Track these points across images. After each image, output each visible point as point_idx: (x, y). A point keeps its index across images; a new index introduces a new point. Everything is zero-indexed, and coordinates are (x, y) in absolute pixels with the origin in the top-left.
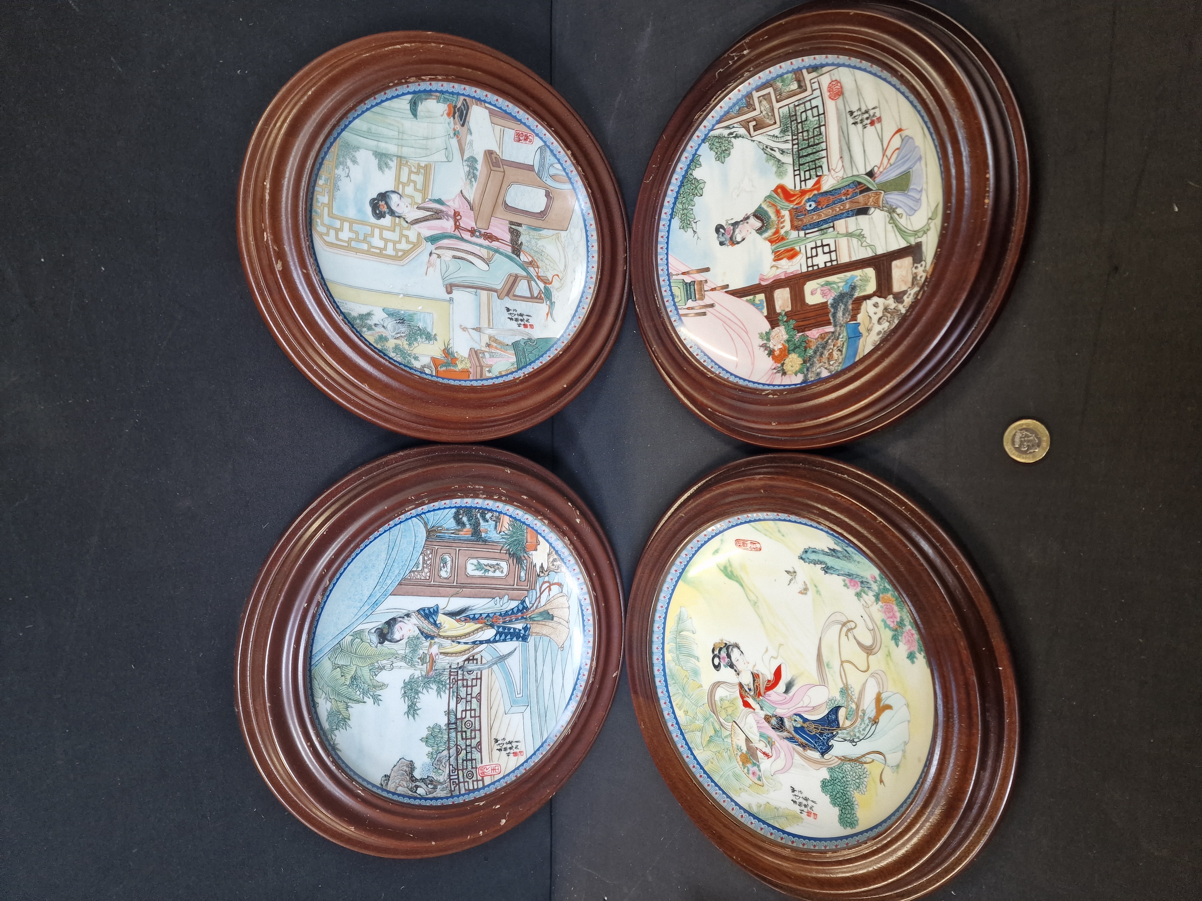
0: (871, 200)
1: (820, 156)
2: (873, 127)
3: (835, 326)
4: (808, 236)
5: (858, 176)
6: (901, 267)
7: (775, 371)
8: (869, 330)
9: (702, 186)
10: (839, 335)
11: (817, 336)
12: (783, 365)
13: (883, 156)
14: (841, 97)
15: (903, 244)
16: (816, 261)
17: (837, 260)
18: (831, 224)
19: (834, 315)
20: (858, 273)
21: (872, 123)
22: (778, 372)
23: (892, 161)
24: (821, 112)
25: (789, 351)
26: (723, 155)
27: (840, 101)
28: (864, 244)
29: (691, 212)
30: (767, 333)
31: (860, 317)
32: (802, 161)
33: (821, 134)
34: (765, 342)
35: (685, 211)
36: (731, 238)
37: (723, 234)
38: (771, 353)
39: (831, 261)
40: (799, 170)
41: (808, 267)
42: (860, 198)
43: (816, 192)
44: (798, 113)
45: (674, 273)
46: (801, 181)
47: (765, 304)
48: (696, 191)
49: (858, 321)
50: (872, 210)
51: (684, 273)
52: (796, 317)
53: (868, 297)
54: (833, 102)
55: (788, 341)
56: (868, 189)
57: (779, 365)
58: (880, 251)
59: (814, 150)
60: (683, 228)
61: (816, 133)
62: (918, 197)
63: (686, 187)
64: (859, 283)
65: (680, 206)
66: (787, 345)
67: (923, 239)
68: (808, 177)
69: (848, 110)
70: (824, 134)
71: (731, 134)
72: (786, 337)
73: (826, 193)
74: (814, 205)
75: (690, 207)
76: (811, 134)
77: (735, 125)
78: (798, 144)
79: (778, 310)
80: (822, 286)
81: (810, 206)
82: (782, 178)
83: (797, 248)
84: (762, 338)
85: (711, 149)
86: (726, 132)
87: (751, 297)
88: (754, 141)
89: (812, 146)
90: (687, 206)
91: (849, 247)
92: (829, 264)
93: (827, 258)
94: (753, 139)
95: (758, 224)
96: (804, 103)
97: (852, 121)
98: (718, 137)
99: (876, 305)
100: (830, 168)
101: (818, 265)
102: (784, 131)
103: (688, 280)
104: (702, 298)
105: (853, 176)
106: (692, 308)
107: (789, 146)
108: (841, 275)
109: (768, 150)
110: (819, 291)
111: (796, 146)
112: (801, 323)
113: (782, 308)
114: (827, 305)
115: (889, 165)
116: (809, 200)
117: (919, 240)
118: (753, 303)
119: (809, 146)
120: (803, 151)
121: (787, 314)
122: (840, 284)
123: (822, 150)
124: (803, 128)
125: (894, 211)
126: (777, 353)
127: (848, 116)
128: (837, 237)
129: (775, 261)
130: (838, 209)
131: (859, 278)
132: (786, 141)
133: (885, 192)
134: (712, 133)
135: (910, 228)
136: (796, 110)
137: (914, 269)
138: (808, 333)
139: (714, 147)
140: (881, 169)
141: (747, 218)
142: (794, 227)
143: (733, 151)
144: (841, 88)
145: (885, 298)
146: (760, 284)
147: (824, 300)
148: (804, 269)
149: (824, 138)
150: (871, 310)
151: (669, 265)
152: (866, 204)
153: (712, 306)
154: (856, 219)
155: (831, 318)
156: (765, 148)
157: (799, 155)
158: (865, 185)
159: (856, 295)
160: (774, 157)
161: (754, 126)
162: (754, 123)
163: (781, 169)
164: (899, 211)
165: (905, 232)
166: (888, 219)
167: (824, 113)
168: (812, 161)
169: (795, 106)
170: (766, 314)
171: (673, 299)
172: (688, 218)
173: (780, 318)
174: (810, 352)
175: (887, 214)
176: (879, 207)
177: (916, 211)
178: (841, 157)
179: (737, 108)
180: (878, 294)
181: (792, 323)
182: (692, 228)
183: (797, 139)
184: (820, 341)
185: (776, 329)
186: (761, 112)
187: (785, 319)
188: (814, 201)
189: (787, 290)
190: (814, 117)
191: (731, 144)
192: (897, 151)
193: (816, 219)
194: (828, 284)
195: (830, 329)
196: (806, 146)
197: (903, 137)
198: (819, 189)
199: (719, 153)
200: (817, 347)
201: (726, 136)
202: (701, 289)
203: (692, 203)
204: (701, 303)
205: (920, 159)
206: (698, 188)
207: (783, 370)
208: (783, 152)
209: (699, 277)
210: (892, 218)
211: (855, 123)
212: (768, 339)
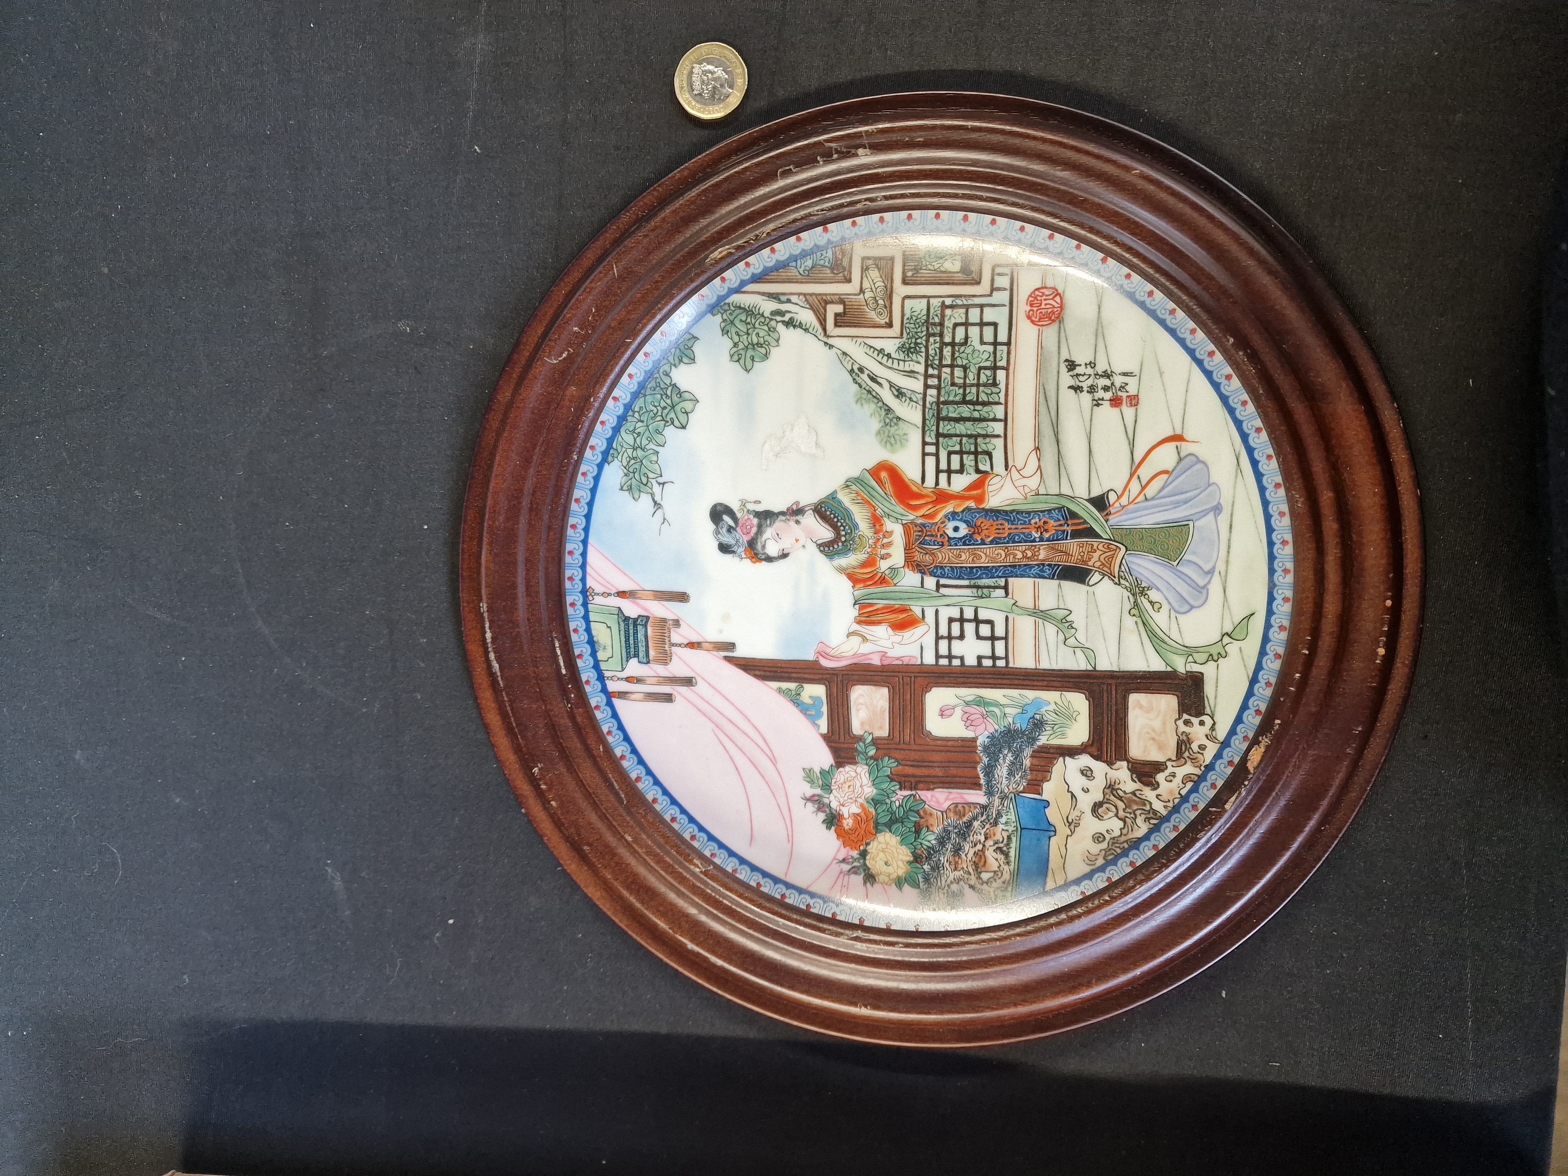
0: (1096, 555)
1: (990, 431)
2: (1116, 411)
3: (990, 793)
4: (943, 591)
5: (1072, 498)
6: (1149, 710)
7: (846, 867)
8: (1072, 824)
9: (688, 406)
10: (999, 815)
11: (945, 806)
12: (864, 854)
13: (1132, 475)
14: (1055, 326)
15: (1156, 665)
16: (958, 648)
17: (1006, 658)
18: (1002, 582)
19: (989, 771)
20: (1051, 697)
21: (1116, 402)
22: (854, 871)
23: (1150, 491)
24: (1002, 337)
25: (877, 824)
26: (750, 353)
27: (1050, 332)
28: (1071, 641)
29: (654, 458)
30: (826, 774)
31: (1049, 790)
32: (945, 428)
33: (995, 384)
34: (818, 791)
35: (640, 453)
36: (752, 544)
37: (730, 529)
38: (833, 820)
39: (994, 657)
40: (937, 444)
41: (938, 656)
42: (1073, 546)
43: (972, 504)
44: (949, 324)
45: (598, 589)
46: (938, 471)
47: (825, 709)
48: (672, 415)
49: (1044, 797)
50: (1096, 577)
51: (622, 594)
52: (897, 754)
53: (1071, 752)
54: (1034, 329)
55: (876, 802)
56: (1090, 533)
57: (855, 854)
58: (1104, 664)
59: (976, 415)
60: (630, 489)
61: (983, 379)
62: (1201, 583)
63: (649, 399)
64: (1050, 717)
65: (629, 439)
66: (872, 810)
67: (1209, 671)
68: (956, 465)
69: (1065, 355)
70: (1002, 386)
71: (781, 313)
72: (870, 791)
73: (995, 513)
74: (964, 530)
75: (651, 446)
76: (971, 378)
77: (794, 299)
78: (939, 388)
79: (857, 728)
80: (967, 704)
81: (956, 529)
82: (893, 451)
83: (917, 611)
84: (812, 782)
85: (725, 332)
86: (768, 306)
87: (792, 686)
88: (831, 347)
89: (971, 402)
90: (645, 442)
91: (1036, 638)
92: (987, 663)
93: (984, 648)
94: (831, 341)
95: (826, 533)
96: (967, 307)
97: (1072, 382)
98: (749, 312)
99: (1087, 773)
100: (1010, 464)
101: (962, 658)
102: (908, 350)
103: (631, 609)
104: (665, 658)
105: (1060, 495)
106: (639, 680)
107: (917, 385)
108: (1014, 693)
109: (865, 377)
110: (958, 712)
111: (933, 392)
112: (910, 771)
113: (867, 728)
114: (976, 747)
115: (1141, 497)
116: (954, 515)
117: (1196, 668)
118: (795, 698)
119: (964, 402)
120: (951, 408)
121: (876, 742)
122: (1008, 710)
123: (995, 420)
124: (953, 358)
125: (1143, 593)
126: (848, 823)
127: (1063, 368)
128: (1012, 612)
129: (859, 622)
130: (1020, 555)
131: (1052, 707)
132: (911, 373)
133: (1127, 550)
134: (736, 298)
135: (1175, 635)
136: (943, 316)
137: (1180, 723)
138: (925, 795)
139: (733, 330)
140: (1124, 501)
141: (796, 512)
142: (910, 562)
143: (775, 352)
144: (1062, 307)
145: (1110, 764)
146: (816, 662)
147: (969, 734)
148: (929, 659)
149: (1002, 395)
150: (1077, 782)
151: (589, 569)
152: (1085, 562)
153: (688, 682)
154: (1059, 585)
155: (981, 776)
156: (856, 372)
157: (939, 411)
158: (1085, 522)
159: (1043, 740)
160: (878, 398)
161: (836, 315)
162: (839, 308)
163: (893, 430)
164: (1153, 595)
165: (1163, 641)
166: (1127, 606)
167: (1008, 344)
168: (969, 436)
169: (944, 306)
170: (824, 729)
171: (594, 654)
172: (644, 470)
173: (860, 746)
174: (930, 839)
175: (1126, 594)
176: (1111, 576)
177: (1192, 607)
178: (1037, 449)
179: (809, 263)
180: (1094, 750)
181: (889, 765)
182: (652, 495)
183: (939, 377)
184: (953, 818)
185: (848, 768)
186: (862, 291)
187: (872, 752)
188: (965, 522)
189: (884, 692)
190: (982, 342)
191: (775, 336)
192: (1165, 476)
193: (966, 559)
194: (980, 702)
195: (978, 797)
196: (958, 398)
197: (1183, 454)
198: (980, 499)
199: (741, 346)
200: (945, 830)
201: (767, 314)
202: (663, 639)
203: (659, 439)
204: (661, 670)
205: (1217, 509)
206: (678, 408)
207: (866, 869)
208: (900, 394)
209: (658, 609)
210: (1136, 604)
211: (1077, 389)
212: (827, 787)
